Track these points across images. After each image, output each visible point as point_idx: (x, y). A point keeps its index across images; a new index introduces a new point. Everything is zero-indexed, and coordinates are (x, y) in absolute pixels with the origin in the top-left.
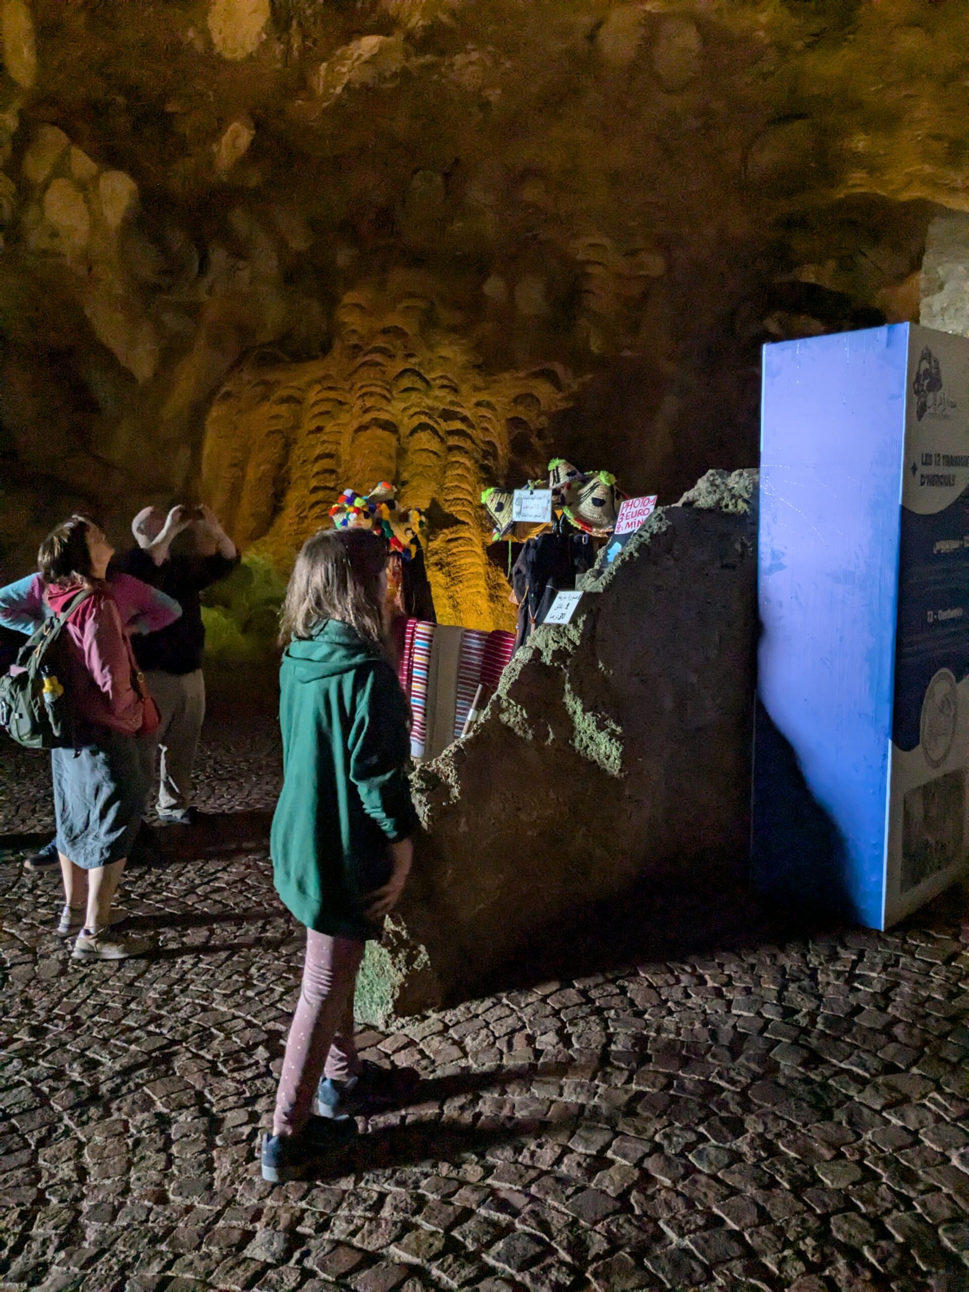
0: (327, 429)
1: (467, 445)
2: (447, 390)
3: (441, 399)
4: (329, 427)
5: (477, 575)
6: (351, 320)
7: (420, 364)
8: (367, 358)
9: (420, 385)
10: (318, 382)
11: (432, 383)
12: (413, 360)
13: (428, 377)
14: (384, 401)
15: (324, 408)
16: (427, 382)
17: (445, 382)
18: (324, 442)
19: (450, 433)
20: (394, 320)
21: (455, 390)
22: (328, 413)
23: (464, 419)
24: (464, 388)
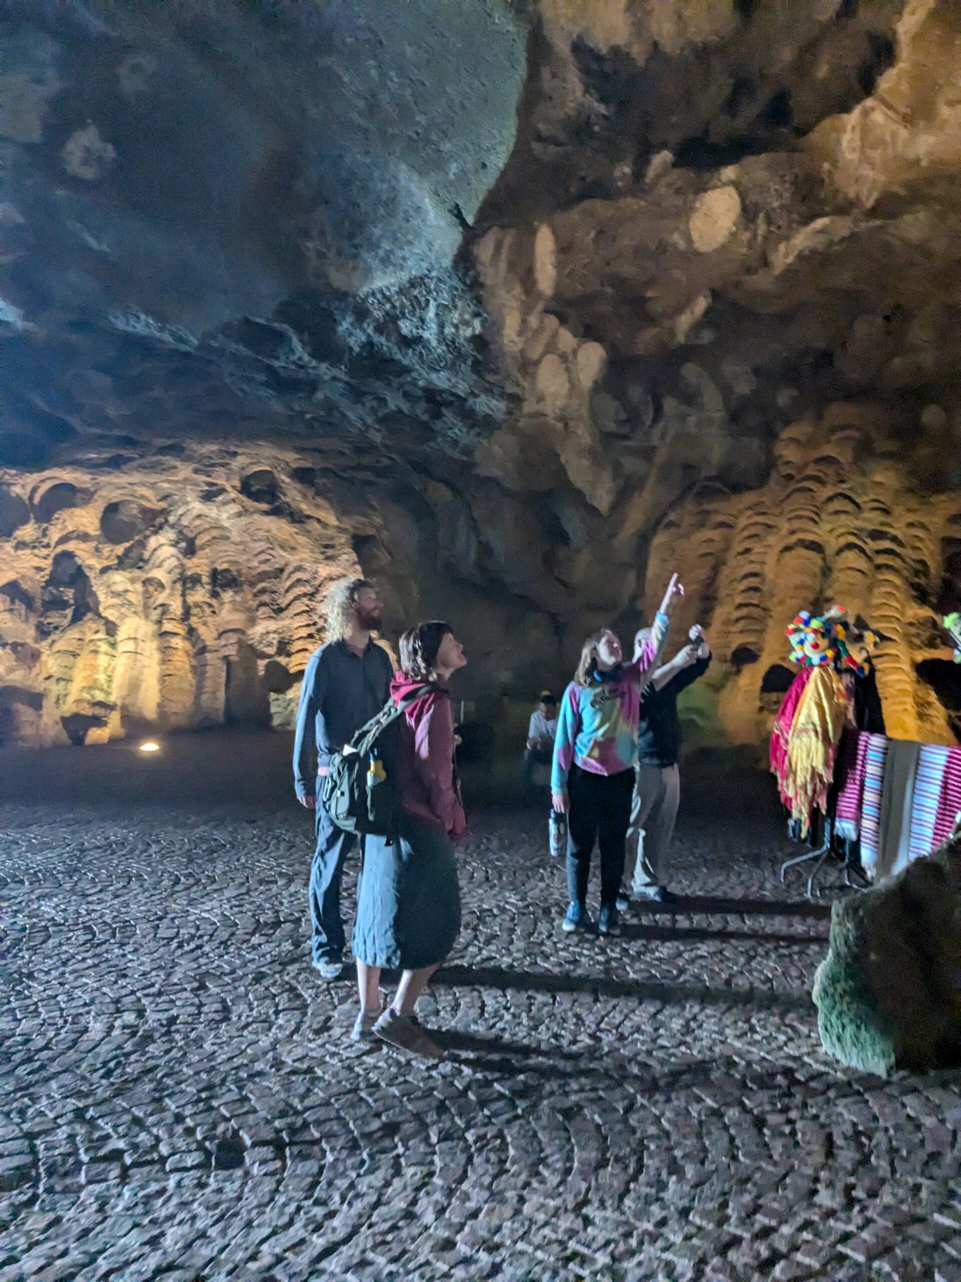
0: (755, 551)
1: (897, 563)
2: (878, 512)
3: (871, 520)
4: (757, 548)
5: (903, 692)
6: (788, 453)
7: (850, 489)
8: (800, 485)
9: (850, 507)
10: (750, 508)
11: (863, 506)
12: (844, 486)
13: (858, 500)
14: (811, 524)
15: (753, 530)
16: (857, 505)
17: (877, 505)
18: (752, 562)
19: (878, 552)
20: (829, 450)
21: (886, 512)
22: (756, 535)
23: (894, 539)
24: (898, 510)
